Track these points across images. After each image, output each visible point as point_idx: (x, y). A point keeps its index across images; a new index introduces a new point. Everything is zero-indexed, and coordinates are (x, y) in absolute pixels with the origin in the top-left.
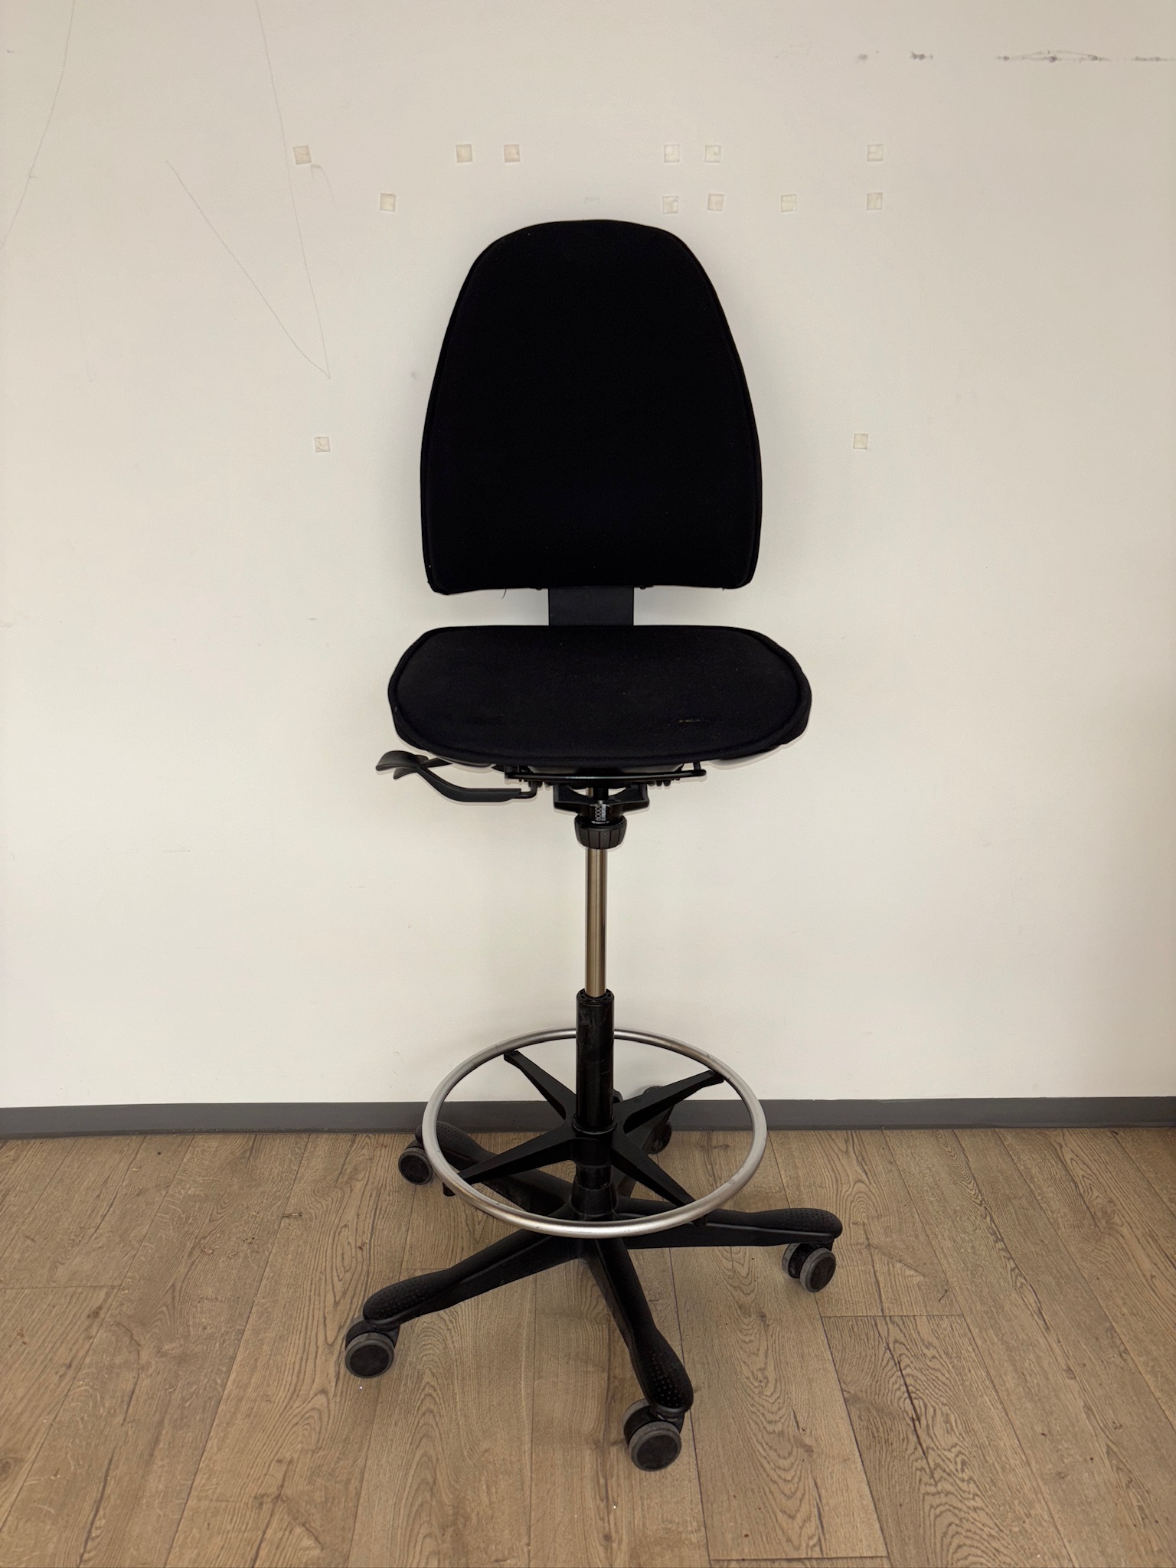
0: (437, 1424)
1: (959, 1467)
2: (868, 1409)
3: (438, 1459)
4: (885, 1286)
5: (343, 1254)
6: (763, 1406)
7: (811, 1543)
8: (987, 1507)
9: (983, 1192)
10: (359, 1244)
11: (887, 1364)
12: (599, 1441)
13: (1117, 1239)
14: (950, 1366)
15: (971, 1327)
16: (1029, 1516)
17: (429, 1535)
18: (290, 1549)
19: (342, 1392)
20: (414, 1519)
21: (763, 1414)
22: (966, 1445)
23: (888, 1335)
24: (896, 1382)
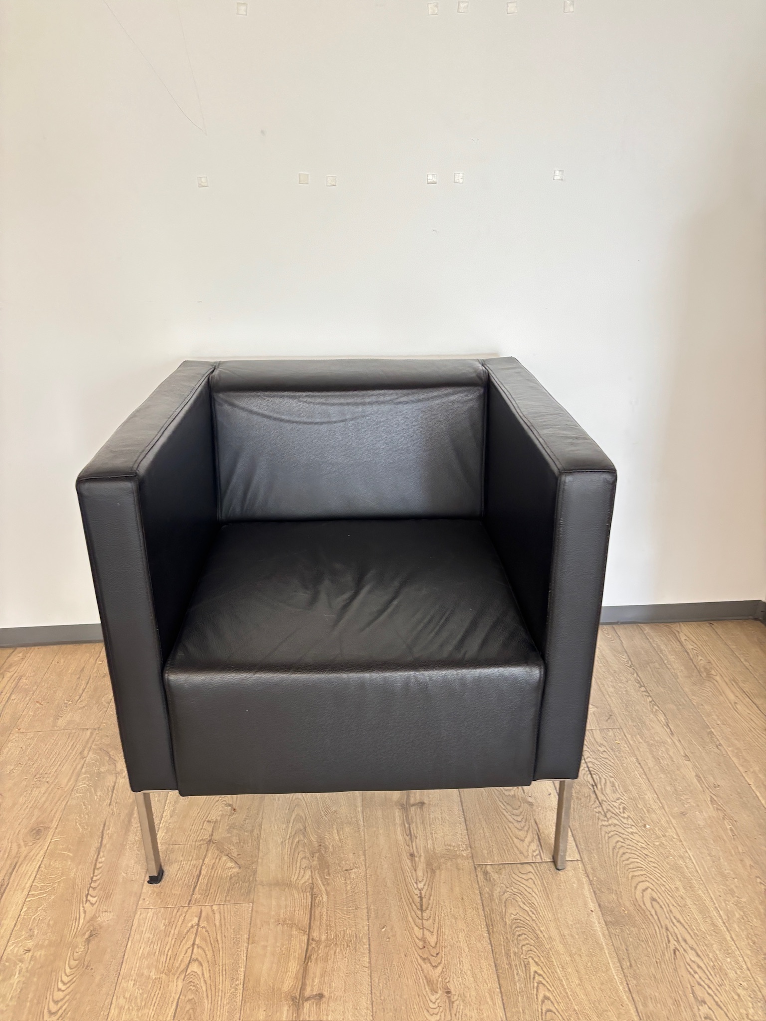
1: (621, 810)
3: (306, 817)
7: (535, 854)
8: (640, 832)
9: (632, 660)
12: (404, 804)
13: (713, 683)
14: (614, 756)
15: (626, 734)
16: (664, 836)
17: (304, 858)
18: (221, 868)
20: (295, 848)
22: (626, 798)
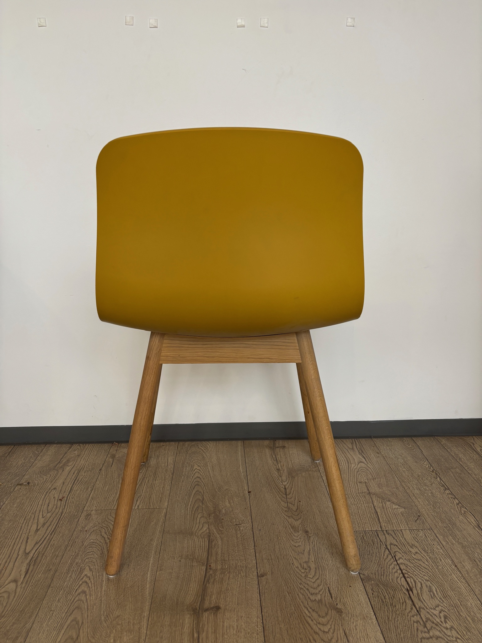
0: (87, 600)
1: (443, 619)
2: (378, 585)
3: (82, 623)
4: (381, 514)
5: (49, 503)
6: (308, 584)
9: (433, 465)
10: (60, 498)
11: (387, 557)
12: (196, 609)
14: (428, 558)
19: (27, 581)
21: (308, 589)
22: (446, 605)
23: (386, 541)
24: (394, 568)
